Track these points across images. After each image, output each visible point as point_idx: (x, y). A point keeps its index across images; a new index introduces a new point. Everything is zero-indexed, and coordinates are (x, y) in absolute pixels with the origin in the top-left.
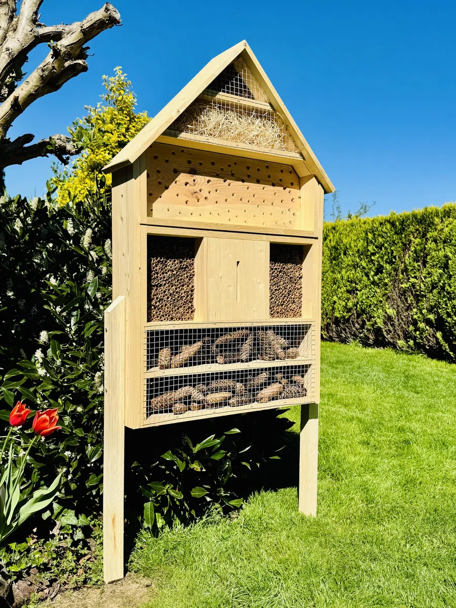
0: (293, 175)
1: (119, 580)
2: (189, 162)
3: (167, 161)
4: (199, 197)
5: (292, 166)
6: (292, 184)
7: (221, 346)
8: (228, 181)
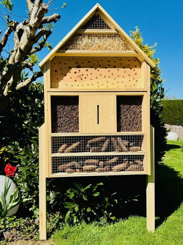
0: (137, 62)
1: (44, 240)
2: (77, 63)
3: (65, 64)
4: (82, 78)
5: (136, 57)
6: (136, 66)
7: (92, 144)
8: (98, 69)
